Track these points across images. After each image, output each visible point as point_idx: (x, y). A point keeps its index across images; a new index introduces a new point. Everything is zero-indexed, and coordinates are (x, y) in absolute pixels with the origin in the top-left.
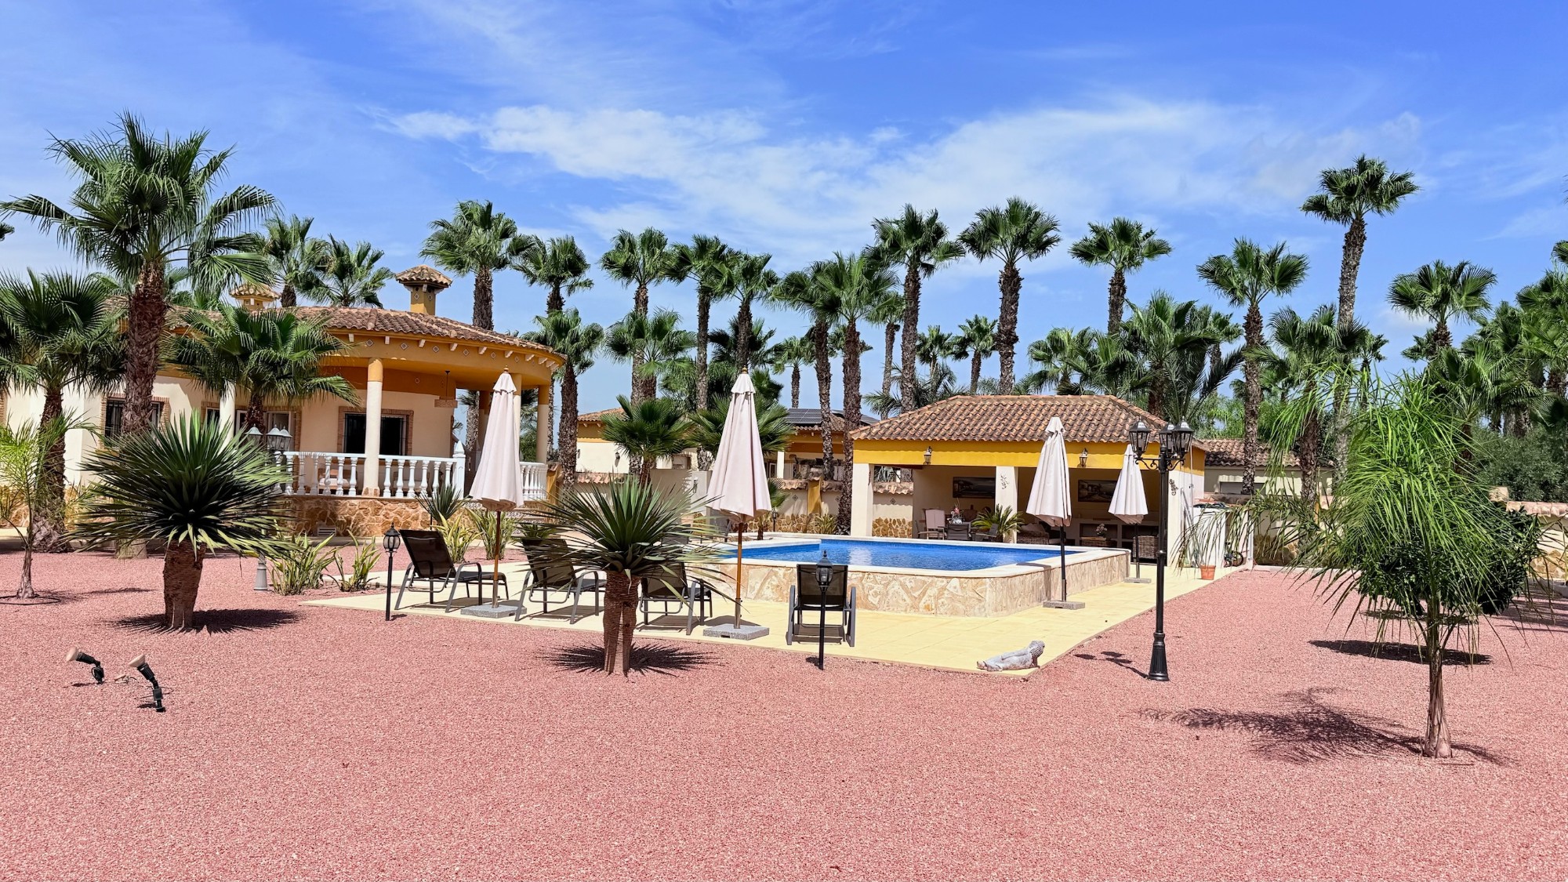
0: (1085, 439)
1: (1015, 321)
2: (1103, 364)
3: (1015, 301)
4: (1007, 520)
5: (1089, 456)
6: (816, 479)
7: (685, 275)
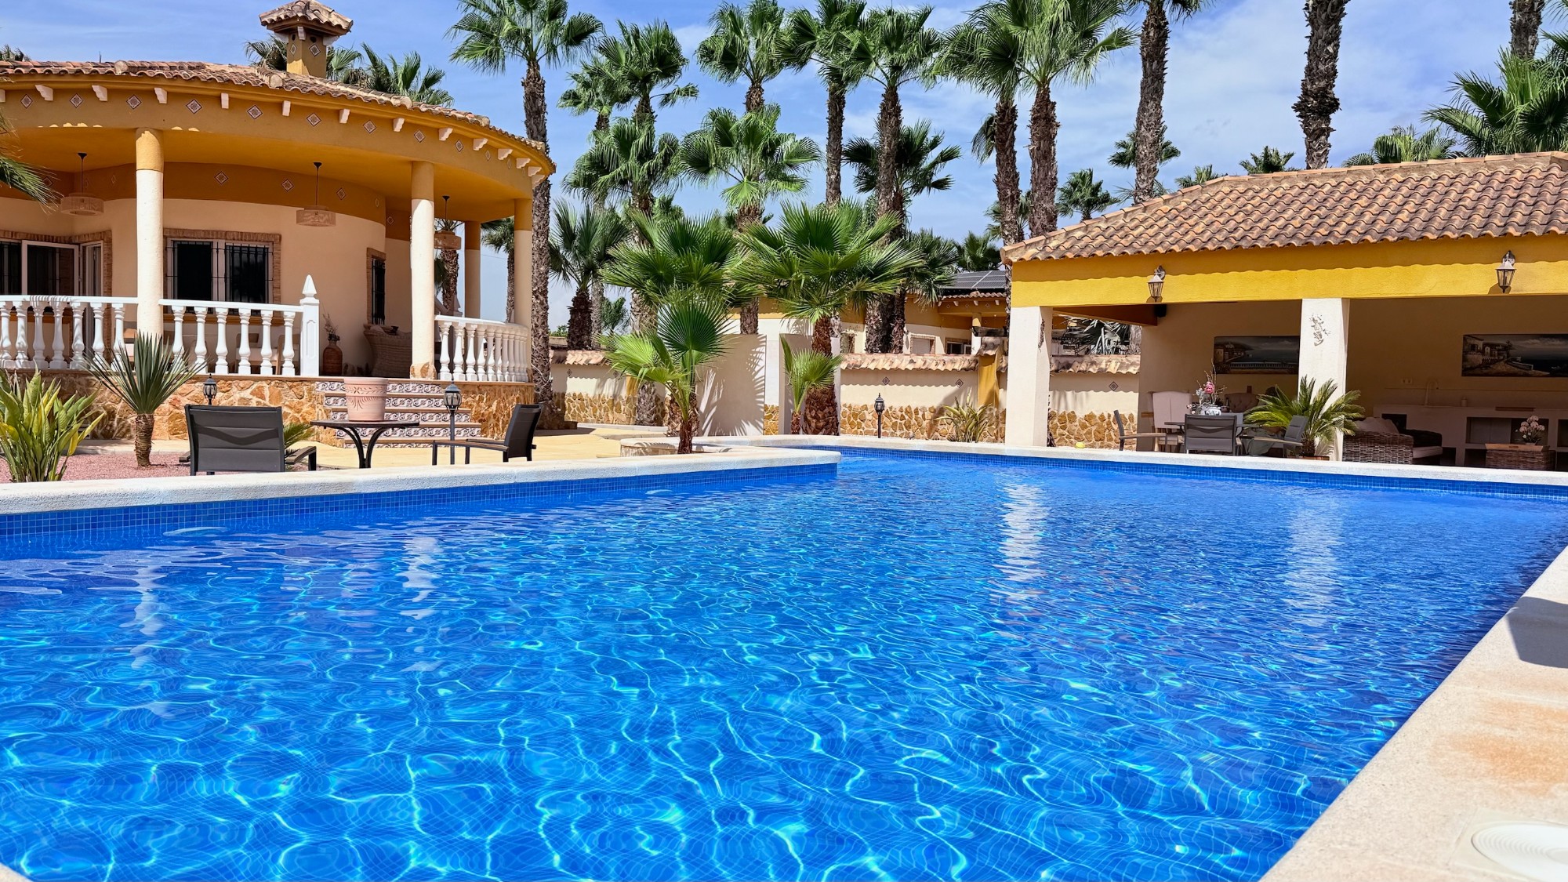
0: (1511, 230)
1: (1332, 74)
2: (1520, 109)
3: (1334, 39)
4: (1325, 409)
5: (1519, 266)
6: (991, 353)
7: (808, 57)
